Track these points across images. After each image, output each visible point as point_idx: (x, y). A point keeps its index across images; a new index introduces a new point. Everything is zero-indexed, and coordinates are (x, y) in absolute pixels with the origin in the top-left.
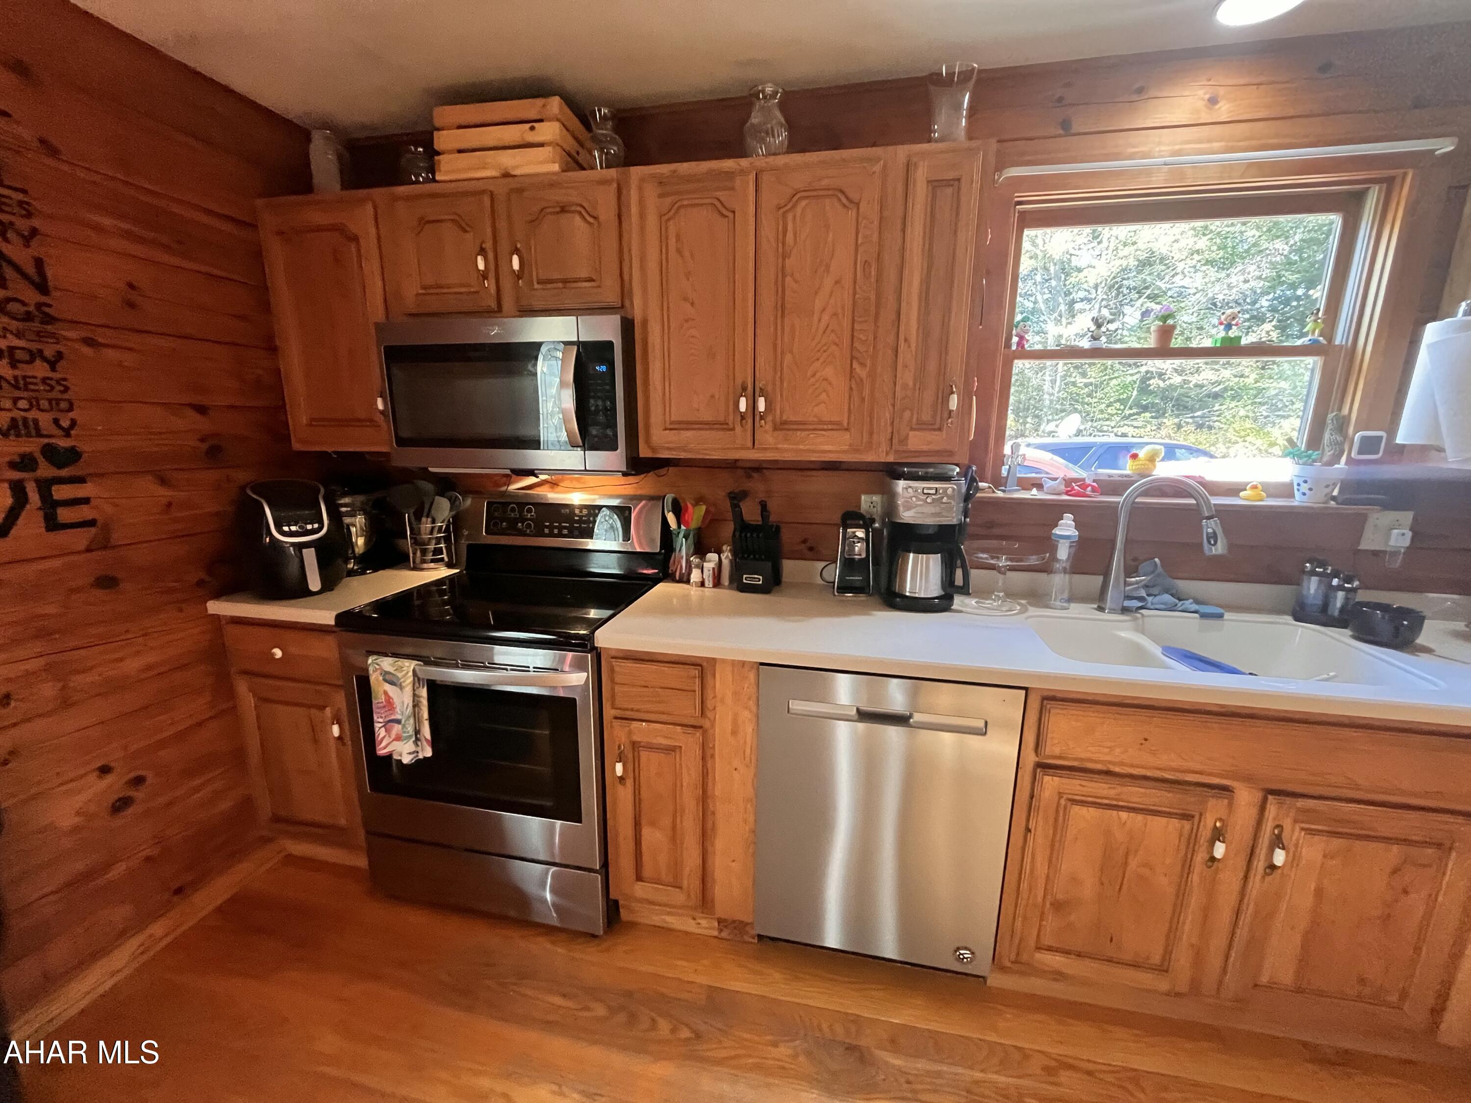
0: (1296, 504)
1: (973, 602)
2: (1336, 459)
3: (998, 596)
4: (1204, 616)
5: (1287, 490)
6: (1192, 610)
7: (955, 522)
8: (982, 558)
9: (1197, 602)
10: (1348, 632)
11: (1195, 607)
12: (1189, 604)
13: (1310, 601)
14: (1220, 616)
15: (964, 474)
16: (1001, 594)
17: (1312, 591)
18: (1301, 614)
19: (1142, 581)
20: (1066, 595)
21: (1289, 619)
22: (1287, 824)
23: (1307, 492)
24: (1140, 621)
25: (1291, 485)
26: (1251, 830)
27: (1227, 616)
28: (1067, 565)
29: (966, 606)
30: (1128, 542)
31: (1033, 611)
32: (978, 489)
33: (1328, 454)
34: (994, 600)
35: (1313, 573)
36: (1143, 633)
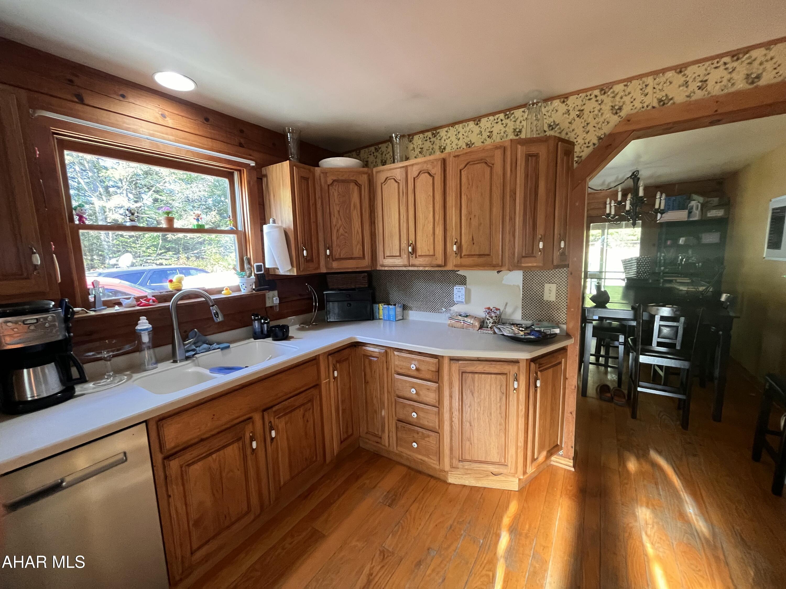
0: (243, 294)
1: (91, 385)
2: (250, 275)
3: (110, 375)
4: (223, 349)
5: (238, 289)
6: (217, 348)
7: (60, 338)
8: (89, 356)
9: (218, 343)
10: (271, 339)
11: (218, 346)
12: (215, 346)
13: (257, 330)
14: (228, 347)
15: (59, 304)
16: (111, 374)
17: (257, 327)
18: (256, 337)
19: (191, 342)
20: (154, 361)
21: (252, 340)
22: (272, 420)
23: (245, 288)
24: (196, 361)
25: (239, 286)
26: (262, 430)
27: (231, 346)
28: (150, 345)
29: (86, 389)
30: (179, 324)
31: (136, 376)
32: (74, 313)
33: (248, 273)
34: (107, 379)
35: (255, 320)
36: (199, 366)
